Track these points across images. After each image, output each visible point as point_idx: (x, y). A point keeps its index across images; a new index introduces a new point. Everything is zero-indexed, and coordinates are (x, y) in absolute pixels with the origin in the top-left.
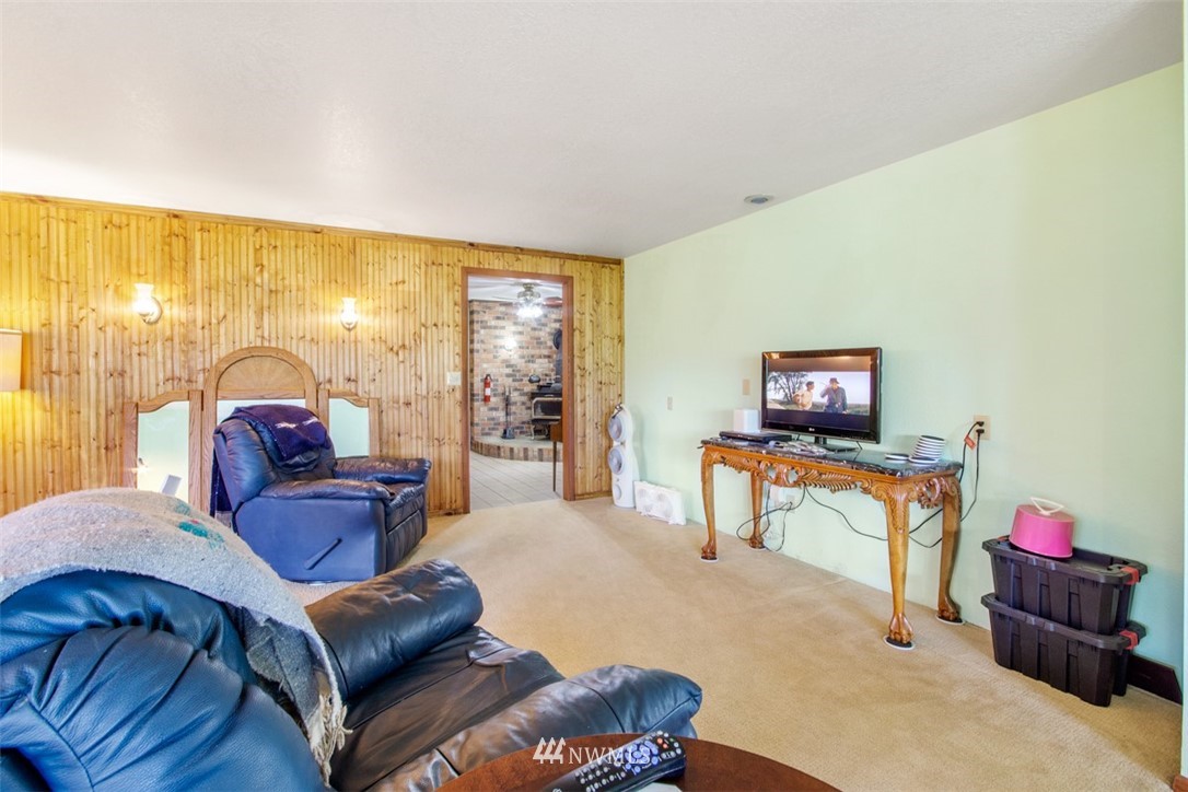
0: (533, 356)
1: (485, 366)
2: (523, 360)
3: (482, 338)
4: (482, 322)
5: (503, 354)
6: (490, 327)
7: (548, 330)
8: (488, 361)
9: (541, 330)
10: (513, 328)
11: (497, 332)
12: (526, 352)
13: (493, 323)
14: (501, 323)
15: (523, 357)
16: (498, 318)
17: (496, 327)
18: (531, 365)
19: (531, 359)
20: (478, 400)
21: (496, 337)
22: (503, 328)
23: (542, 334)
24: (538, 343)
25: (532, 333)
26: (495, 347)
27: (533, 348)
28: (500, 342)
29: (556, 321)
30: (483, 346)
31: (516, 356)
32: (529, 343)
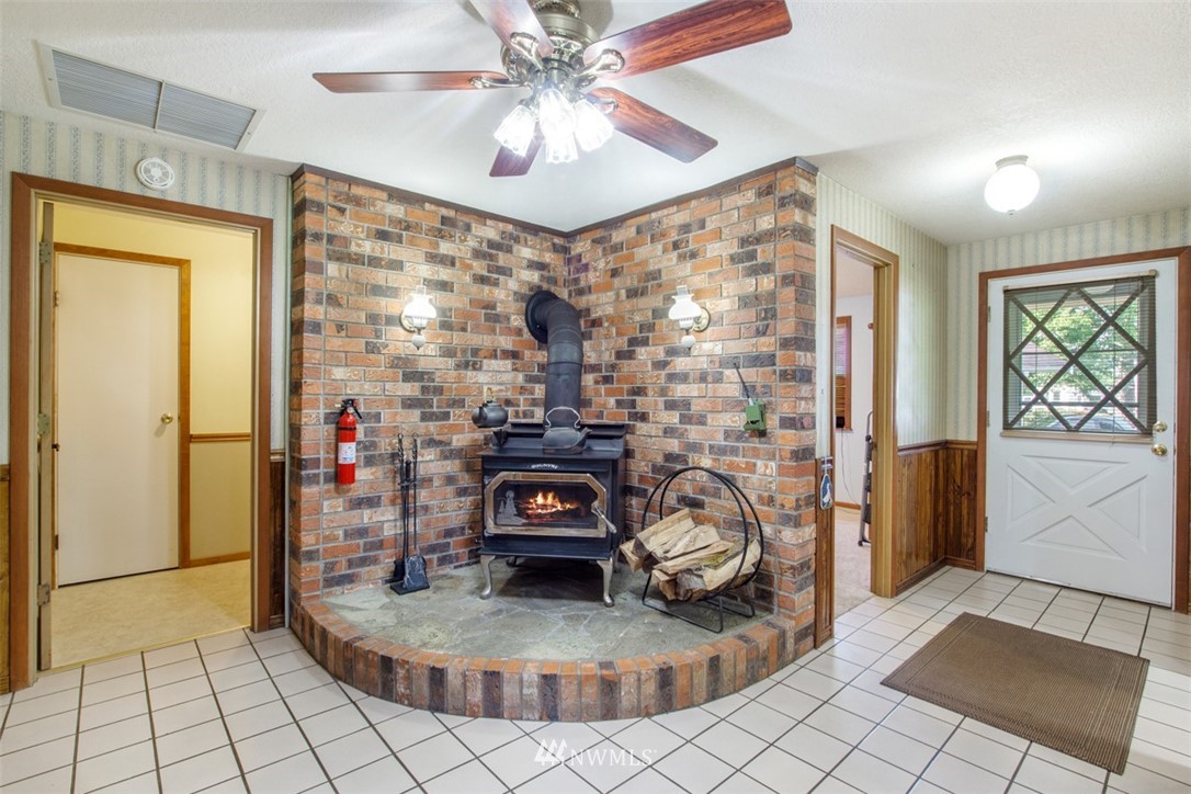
0: (475, 352)
1: (339, 373)
2: (451, 362)
3: (331, 287)
4: (331, 239)
5: (397, 341)
6: (358, 259)
7: (513, 285)
8: (349, 360)
9: (496, 283)
10: (426, 270)
11: (380, 276)
12: (457, 339)
13: (368, 247)
14: (390, 251)
15: (448, 352)
16: (382, 235)
17: (374, 262)
18: (471, 376)
19: (471, 360)
20: (314, 480)
21: (377, 290)
22: (397, 265)
23: (499, 294)
24: (488, 318)
25: (475, 289)
26: (373, 318)
27: (476, 329)
28: (386, 306)
29: (533, 265)
30: (334, 313)
31: (431, 350)
32: (467, 315)
